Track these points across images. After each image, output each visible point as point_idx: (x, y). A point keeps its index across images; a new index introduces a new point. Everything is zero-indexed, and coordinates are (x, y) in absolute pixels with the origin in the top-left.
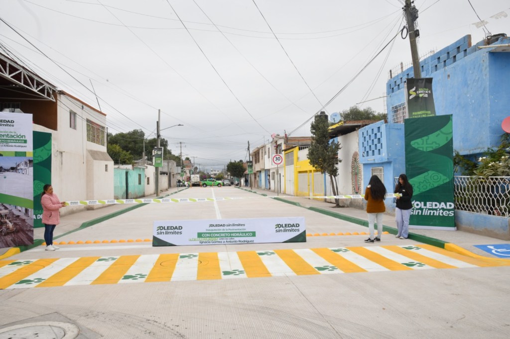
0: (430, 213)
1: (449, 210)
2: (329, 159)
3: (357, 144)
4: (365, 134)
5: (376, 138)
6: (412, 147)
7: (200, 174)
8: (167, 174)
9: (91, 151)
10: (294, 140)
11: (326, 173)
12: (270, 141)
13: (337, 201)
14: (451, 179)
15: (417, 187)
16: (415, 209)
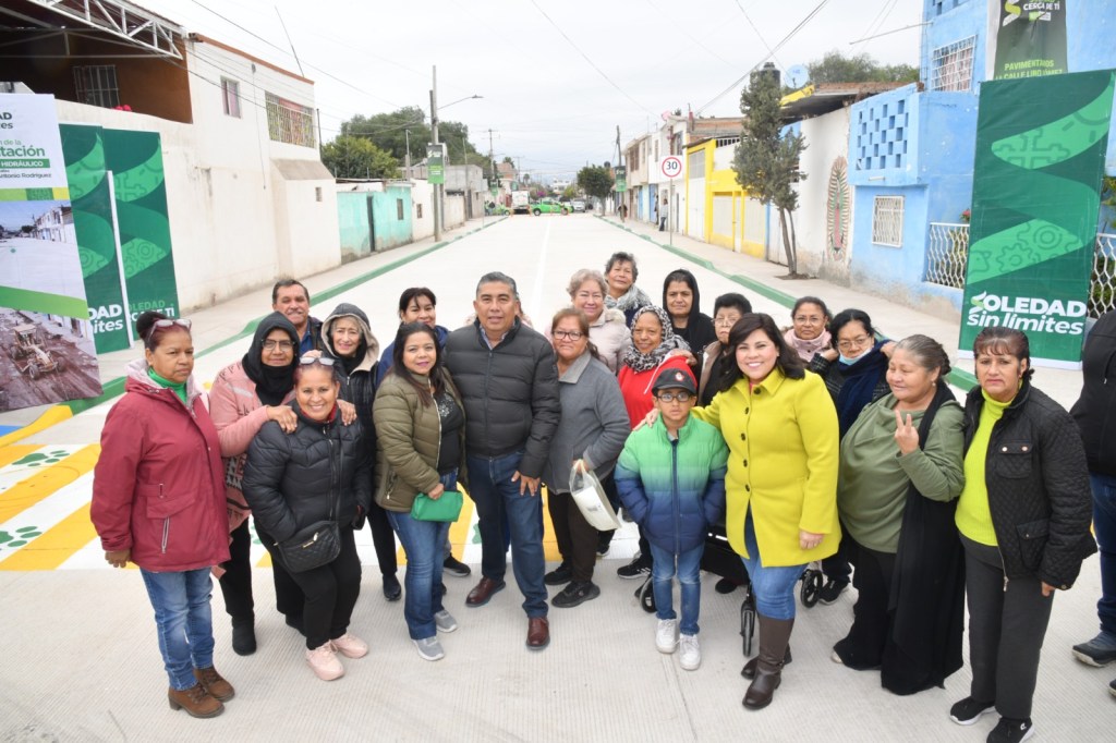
0: (1022, 324)
1: (1071, 320)
2: (779, 172)
3: (845, 140)
4: (866, 118)
5: (892, 126)
6: (995, 156)
7: (531, 189)
8: (462, 193)
9: (281, 161)
10: (708, 125)
11: (772, 204)
12: (660, 126)
13: (792, 264)
14: (1087, 242)
15: (997, 259)
16: (985, 312)
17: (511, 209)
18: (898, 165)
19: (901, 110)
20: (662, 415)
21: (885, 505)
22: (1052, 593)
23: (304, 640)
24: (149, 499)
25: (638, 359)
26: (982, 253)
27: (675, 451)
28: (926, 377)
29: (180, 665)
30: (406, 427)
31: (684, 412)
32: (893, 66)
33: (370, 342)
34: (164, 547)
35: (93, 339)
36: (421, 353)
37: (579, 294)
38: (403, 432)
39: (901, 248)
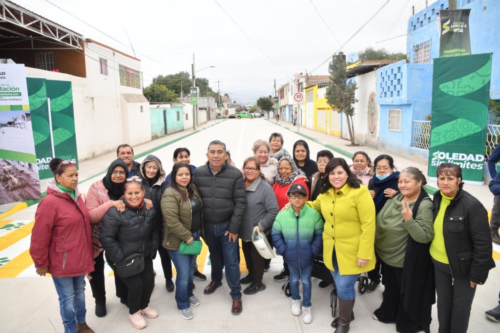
1: (478, 163)
2: (346, 99)
3: (375, 85)
4: (384, 75)
5: (395, 78)
6: (441, 91)
7: (237, 107)
8: (206, 109)
9: (125, 94)
10: (315, 79)
11: (343, 113)
12: (293, 79)
13: (352, 139)
14: (483, 128)
15: (443, 136)
16: (439, 160)
17: (228, 116)
18: (399, 95)
19: (399, 71)
20: (292, 205)
21: (398, 245)
22: (475, 286)
23: (128, 309)
24: (57, 244)
25: (282, 180)
26: (437, 133)
27: (298, 221)
28: (416, 185)
29: (70, 322)
30: (176, 211)
31: (301, 203)
32: (395, 53)
33: (162, 173)
34: (64, 266)
35: (38, 172)
36: (183, 177)
37: (258, 152)
38: (174, 213)
39: (400, 132)
